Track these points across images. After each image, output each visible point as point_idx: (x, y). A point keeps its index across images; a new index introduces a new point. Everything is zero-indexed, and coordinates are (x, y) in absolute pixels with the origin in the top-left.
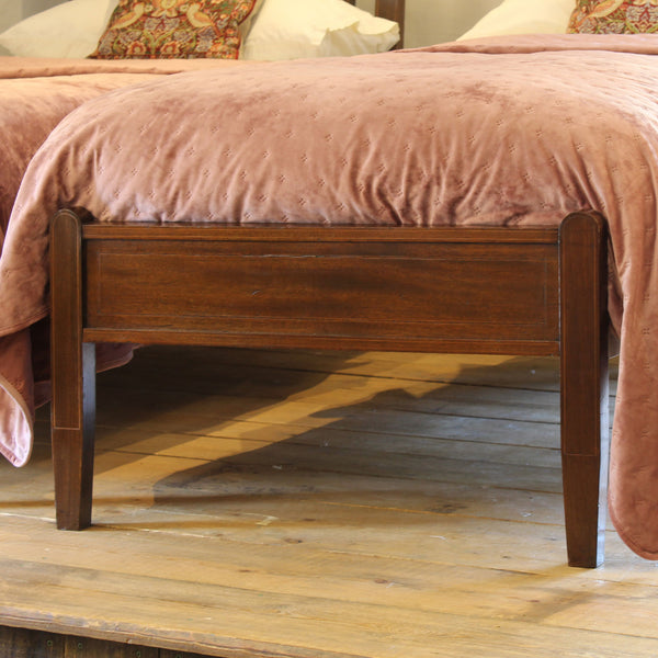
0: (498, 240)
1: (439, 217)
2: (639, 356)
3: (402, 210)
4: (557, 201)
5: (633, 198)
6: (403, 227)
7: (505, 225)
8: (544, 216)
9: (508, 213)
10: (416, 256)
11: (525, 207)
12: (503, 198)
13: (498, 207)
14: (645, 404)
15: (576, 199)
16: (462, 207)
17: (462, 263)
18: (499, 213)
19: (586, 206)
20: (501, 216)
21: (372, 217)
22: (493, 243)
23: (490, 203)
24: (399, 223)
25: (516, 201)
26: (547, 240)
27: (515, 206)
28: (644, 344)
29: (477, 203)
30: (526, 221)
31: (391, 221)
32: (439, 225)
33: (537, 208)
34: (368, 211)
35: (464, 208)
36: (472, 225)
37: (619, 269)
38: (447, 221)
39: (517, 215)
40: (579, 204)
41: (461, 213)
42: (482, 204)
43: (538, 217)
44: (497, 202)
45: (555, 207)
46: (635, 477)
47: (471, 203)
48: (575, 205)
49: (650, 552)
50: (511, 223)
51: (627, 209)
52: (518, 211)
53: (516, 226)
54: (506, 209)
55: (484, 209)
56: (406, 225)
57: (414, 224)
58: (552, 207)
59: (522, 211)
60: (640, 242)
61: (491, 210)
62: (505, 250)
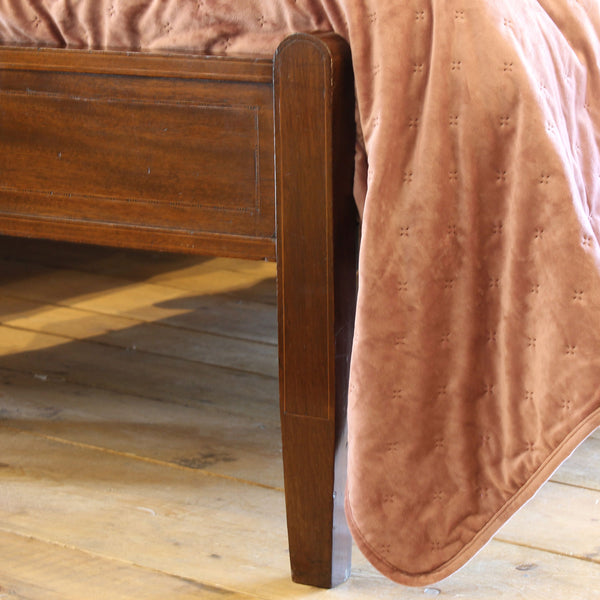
0: (187, 73)
1: (115, 37)
2: (389, 269)
3: (64, 22)
4: (280, 16)
5: (393, 14)
6: (67, 49)
7: (208, 51)
8: (264, 39)
9: (210, 33)
10: (77, 93)
11: (234, 24)
12: (201, 8)
13: (196, 22)
14: (397, 347)
15: (308, 13)
16: (146, 20)
17: (141, 108)
18: (198, 32)
19: (324, 27)
20: (201, 36)
21: (22, 31)
22: (181, 78)
23: (184, 16)
24: (62, 44)
25: (221, 14)
26: (257, 77)
27: (220, 21)
28: (400, 252)
29: (166, 16)
30: (238, 47)
31: (49, 38)
32: (116, 48)
33: (251, 25)
34: (16, 23)
35: (149, 23)
36: (162, 49)
37: (365, 128)
38: (126, 42)
39: (225, 37)
40: (313, 22)
41: (146, 30)
42: (173, 16)
43: (254, 41)
44: (194, 15)
45: (279, 25)
46: (380, 459)
47: (158, 14)
48: (308, 23)
49: (408, 574)
50: (216, 49)
51: (381, 33)
52: (226, 30)
53: (223, 53)
54: (207, 25)
55: (178, 24)
56: (71, 46)
57: (83, 45)
58: (274, 25)
59: (232, 32)
60: (400, 87)
61: (186, 27)
62: (199, 90)
